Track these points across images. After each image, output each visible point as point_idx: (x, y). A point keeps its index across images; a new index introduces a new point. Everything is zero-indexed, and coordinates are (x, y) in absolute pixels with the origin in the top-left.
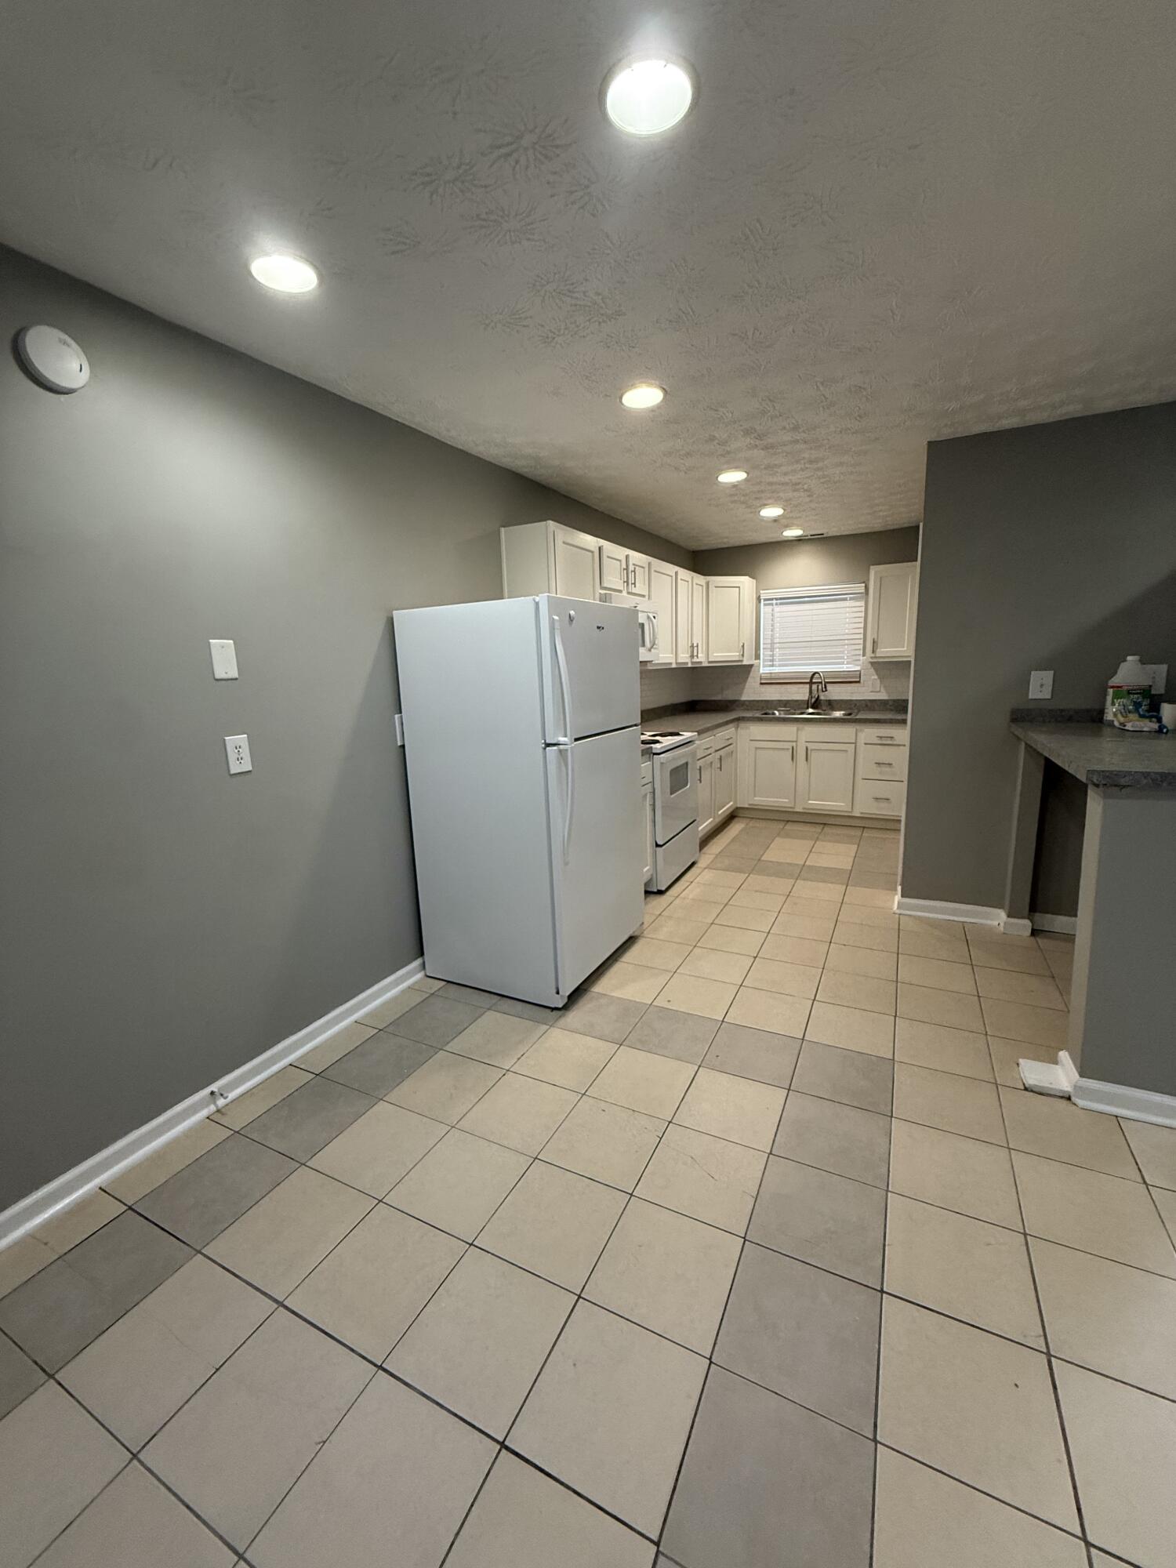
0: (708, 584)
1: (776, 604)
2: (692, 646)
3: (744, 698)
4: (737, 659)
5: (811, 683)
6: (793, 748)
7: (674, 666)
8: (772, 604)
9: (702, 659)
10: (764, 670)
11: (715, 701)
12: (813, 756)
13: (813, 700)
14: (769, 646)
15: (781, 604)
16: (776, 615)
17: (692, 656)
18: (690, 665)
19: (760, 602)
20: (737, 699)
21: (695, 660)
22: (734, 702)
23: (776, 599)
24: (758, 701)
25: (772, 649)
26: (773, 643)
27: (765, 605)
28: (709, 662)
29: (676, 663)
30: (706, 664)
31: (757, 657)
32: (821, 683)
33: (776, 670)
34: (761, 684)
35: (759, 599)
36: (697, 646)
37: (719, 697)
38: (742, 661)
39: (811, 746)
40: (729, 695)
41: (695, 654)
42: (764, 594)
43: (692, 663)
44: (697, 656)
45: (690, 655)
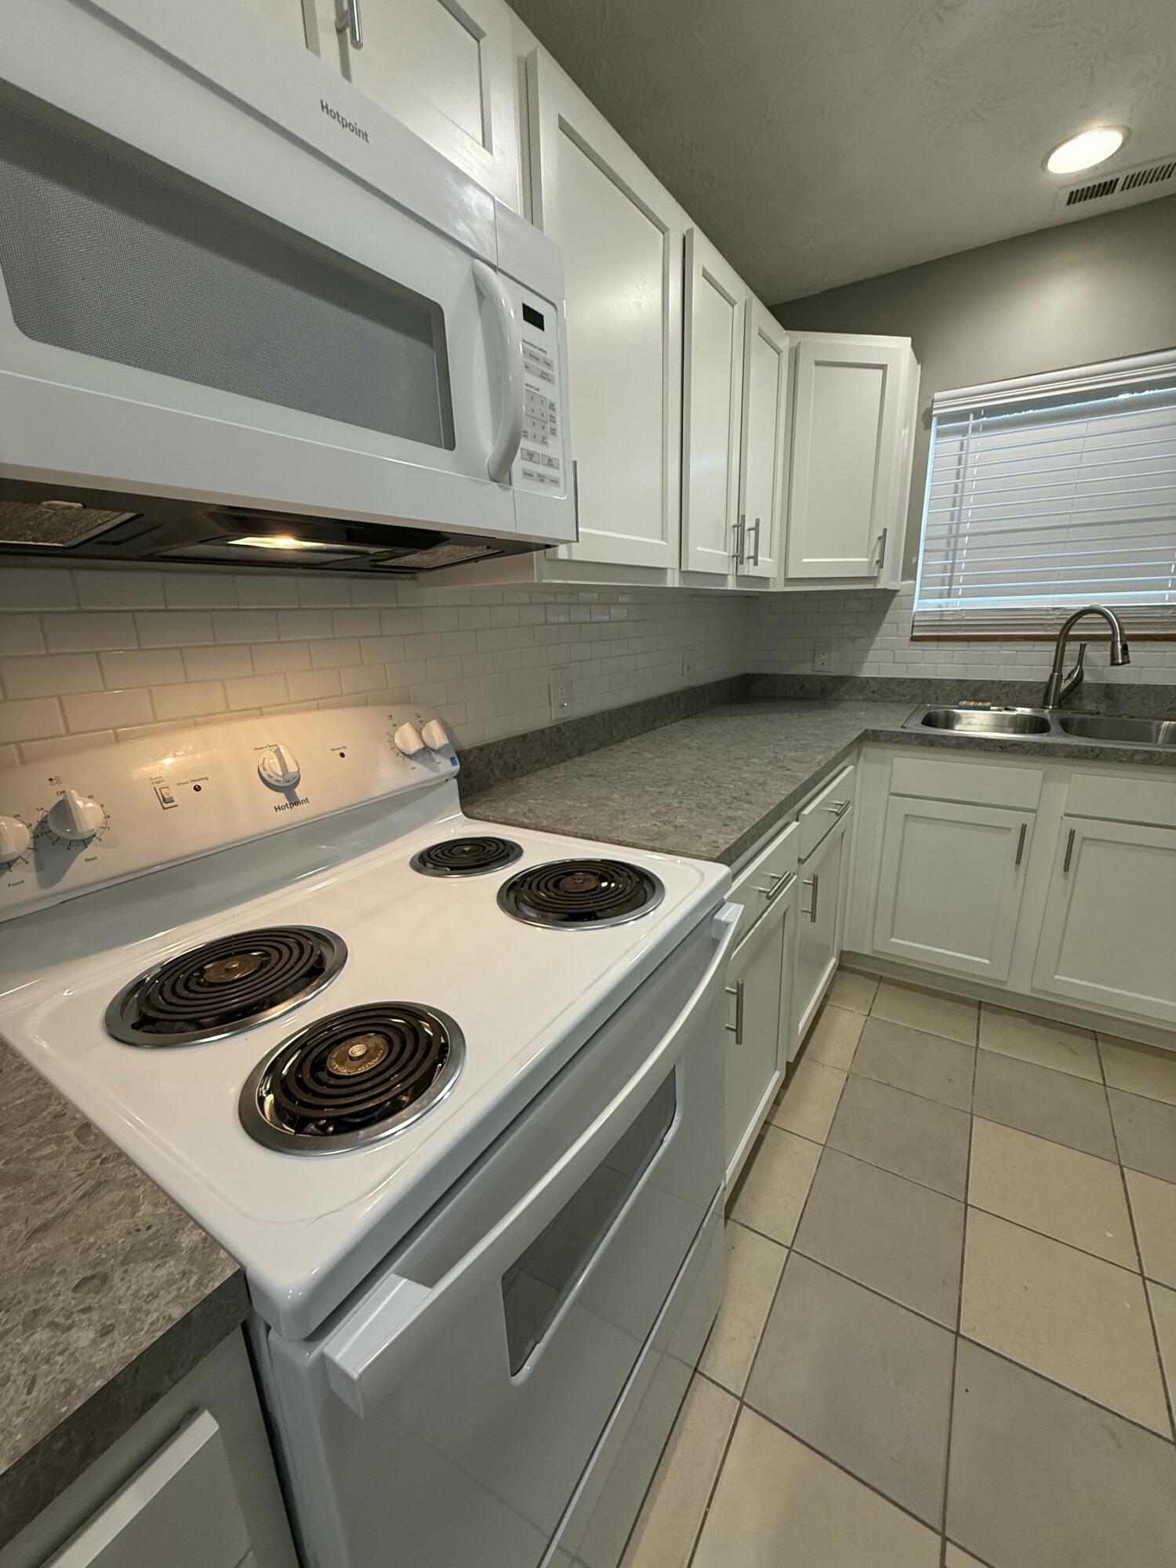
0: (795, 354)
1: (975, 429)
2: (740, 525)
3: (867, 671)
4: (863, 573)
5: (1063, 638)
6: (1024, 827)
7: (673, 581)
8: (963, 431)
9: (767, 566)
10: (924, 604)
11: (793, 676)
12: (1087, 857)
13: (1064, 685)
14: (942, 544)
15: (987, 427)
16: (973, 458)
17: (739, 558)
18: (731, 585)
19: (928, 426)
20: (850, 674)
21: (749, 569)
22: (840, 681)
23: (977, 414)
24: (901, 682)
25: (952, 552)
26: (953, 536)
27: (939, 434)
28: (789, 581)
29: (685, 574)
30: (778, 587)
31: (909, 572)
32: (1111, 639)
33: (957, 604)
34: (914, 639)
35: (926, 418)
36: (756, 529)
37: (806, 669)
38: (873, 579)
39: (1083, 828)
40: (830, 664)
41: (749, 551)
42: (946, 400)
43: (741, 579)
44: (755, 558)
45: (732, 551)
